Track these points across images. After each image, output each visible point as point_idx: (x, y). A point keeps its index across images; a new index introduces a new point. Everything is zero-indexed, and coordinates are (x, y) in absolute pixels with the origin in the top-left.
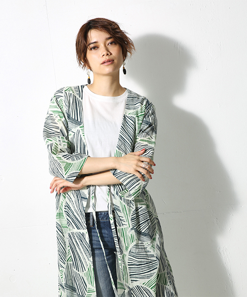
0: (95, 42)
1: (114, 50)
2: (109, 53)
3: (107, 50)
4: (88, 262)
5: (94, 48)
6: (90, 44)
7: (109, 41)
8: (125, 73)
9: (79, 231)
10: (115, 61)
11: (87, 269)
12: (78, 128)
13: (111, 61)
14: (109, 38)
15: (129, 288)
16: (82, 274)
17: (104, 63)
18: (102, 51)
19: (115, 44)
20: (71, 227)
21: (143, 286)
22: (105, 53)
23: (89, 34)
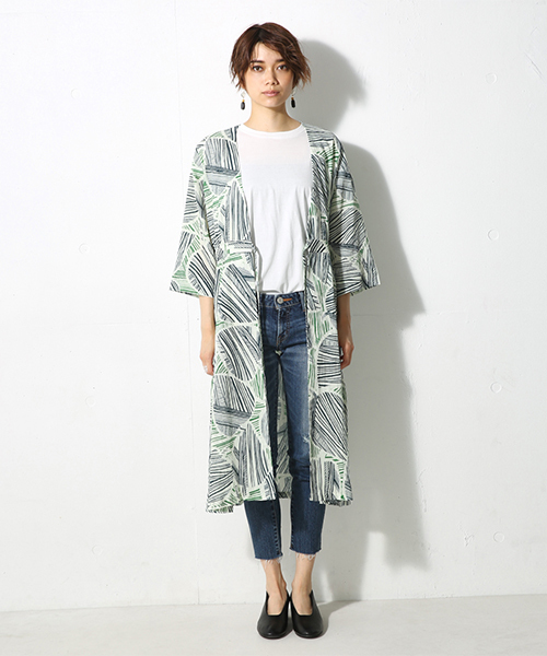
0: (261, 62)
1: (284, 78)
2: (276, 82)
3: (275, 78)
4: (257, 366)
5: (258, 68)
6: (253, 62)
7: (280, 64)
8: (293, 105)
9: (242, 324)
10: (282, 93)
11: (253, 376)
12: (235, 179)
13: (276, 93)
14: (281, 61)
15: (314, 394)
16: (246, 383)
17: (267, 92)
18: (267, 76)
19: (287, 70)
20: (228, 321)
21: (334, 393)
22: (271, 81)
23: (256, 48)
